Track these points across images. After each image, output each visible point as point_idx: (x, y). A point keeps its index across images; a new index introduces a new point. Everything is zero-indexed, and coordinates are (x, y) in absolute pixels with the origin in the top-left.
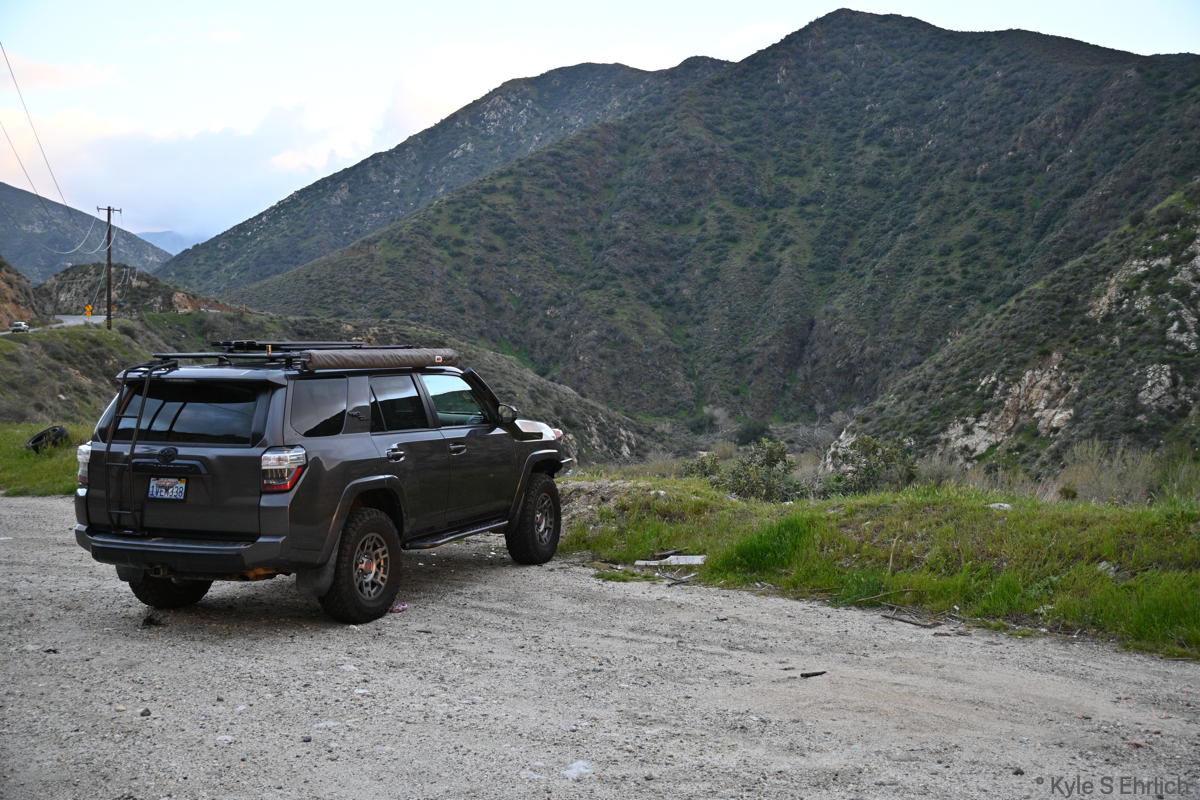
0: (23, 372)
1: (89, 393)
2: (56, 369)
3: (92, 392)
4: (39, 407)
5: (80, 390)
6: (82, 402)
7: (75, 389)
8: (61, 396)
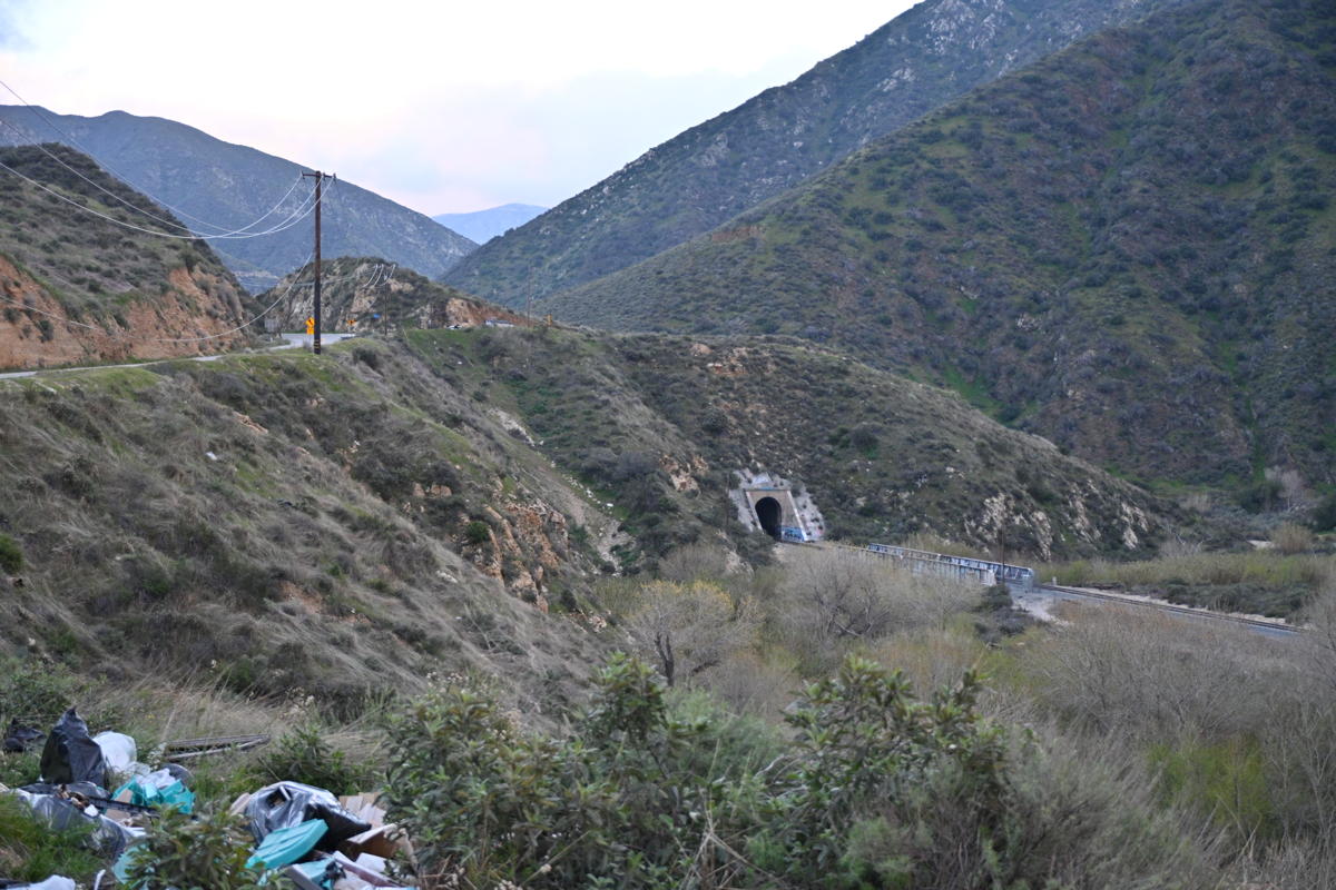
0: (156, 419)
1: (258, 448)
2: (213, 414)
3: (265, 448)
4: (170, 472)
5: (244, 446)
6: (242, 463)
7: (236, 443)
8: (210, 454)
